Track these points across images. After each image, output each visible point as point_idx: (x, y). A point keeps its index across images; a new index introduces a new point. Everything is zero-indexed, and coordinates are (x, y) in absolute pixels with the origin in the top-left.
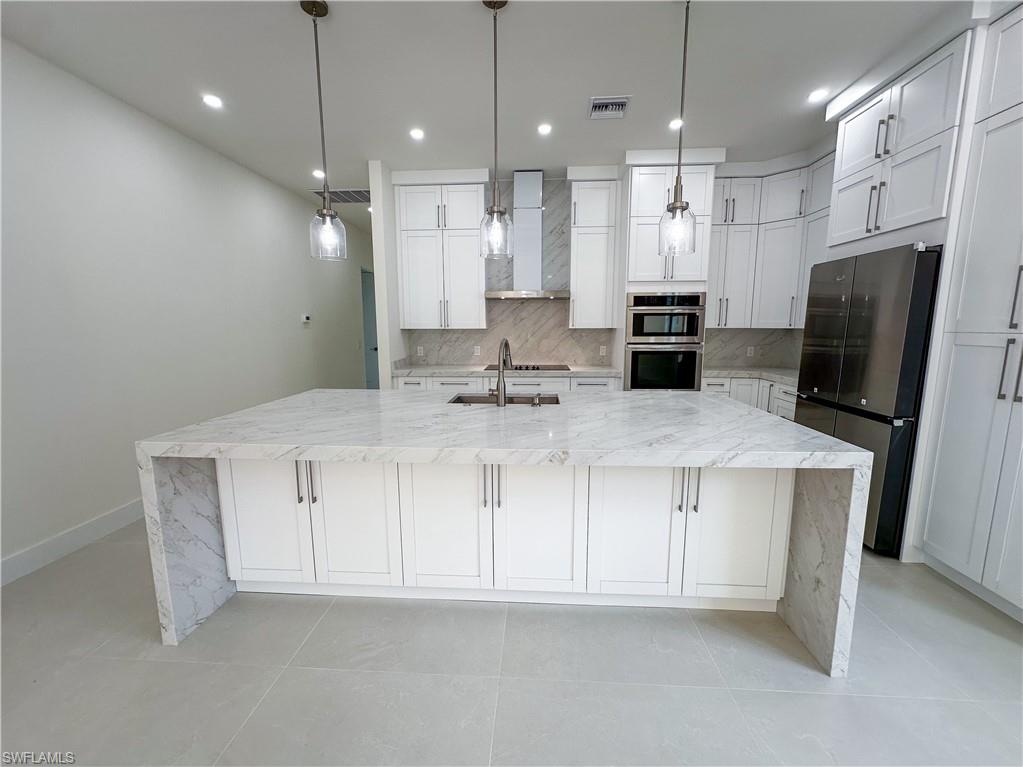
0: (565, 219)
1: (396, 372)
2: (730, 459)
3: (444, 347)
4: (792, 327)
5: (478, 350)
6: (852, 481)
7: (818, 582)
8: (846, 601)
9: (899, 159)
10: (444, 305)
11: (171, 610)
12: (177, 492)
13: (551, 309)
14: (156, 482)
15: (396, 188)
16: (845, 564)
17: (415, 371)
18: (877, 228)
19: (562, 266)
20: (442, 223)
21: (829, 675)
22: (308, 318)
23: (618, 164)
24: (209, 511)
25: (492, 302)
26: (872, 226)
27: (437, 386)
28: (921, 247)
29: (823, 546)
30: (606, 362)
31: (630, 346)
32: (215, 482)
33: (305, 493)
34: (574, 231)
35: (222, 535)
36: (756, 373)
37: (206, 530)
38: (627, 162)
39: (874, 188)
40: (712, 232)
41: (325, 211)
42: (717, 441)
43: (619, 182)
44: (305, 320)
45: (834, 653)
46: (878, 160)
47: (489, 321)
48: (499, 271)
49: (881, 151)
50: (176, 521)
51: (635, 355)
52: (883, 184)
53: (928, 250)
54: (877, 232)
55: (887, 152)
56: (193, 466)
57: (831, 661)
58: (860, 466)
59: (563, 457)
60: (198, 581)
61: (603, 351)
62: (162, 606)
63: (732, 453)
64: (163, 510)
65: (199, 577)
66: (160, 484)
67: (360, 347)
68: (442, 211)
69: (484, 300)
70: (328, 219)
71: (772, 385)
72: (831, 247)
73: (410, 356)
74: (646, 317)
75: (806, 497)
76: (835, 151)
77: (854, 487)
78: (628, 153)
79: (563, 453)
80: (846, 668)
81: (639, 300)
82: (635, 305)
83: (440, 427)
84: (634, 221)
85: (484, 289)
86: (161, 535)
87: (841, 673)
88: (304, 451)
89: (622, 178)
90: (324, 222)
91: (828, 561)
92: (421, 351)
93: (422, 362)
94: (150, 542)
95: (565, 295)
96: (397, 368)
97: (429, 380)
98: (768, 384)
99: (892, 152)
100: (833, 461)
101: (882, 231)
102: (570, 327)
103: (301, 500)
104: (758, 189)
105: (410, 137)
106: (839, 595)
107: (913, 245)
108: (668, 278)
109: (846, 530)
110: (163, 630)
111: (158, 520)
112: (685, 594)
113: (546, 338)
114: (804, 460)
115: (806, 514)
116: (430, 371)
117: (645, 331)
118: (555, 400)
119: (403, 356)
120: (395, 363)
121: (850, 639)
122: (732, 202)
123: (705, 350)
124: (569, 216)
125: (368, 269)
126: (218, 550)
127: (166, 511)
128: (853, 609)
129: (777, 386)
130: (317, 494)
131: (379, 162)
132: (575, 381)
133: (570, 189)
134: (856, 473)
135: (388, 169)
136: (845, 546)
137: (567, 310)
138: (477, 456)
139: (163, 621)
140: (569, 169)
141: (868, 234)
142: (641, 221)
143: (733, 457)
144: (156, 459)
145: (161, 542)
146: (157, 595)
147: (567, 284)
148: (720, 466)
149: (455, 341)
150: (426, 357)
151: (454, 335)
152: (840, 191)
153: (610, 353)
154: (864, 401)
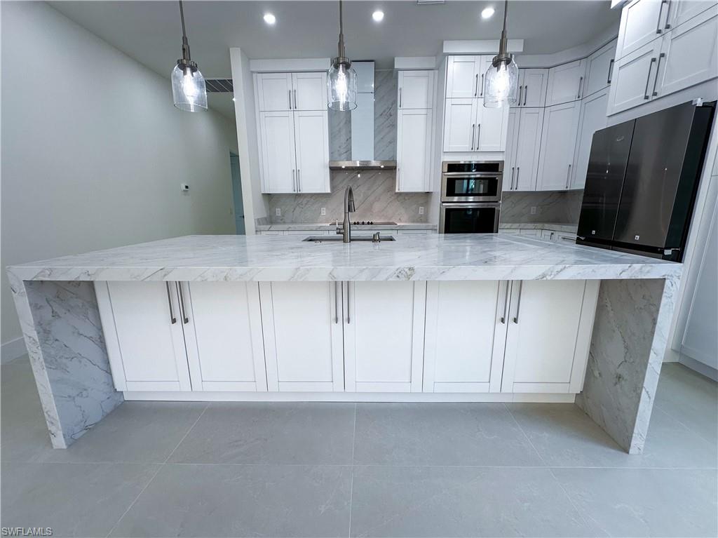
0: (392, 104)
1: (259, 227)
2: (558, 272)
3: (297, 208)
4: (568, 189)
5: (324, 212)
6: (663, 289)
7: (619, 378)
8: (647, 392)
9: (679, 31)
10: (296, 173)
11: (58, 418)
12: (55, 314)
13: (381, 177)
14: (31, 305)
15: (254, 75)
16: (650, 361)
17: (274, 227)
18: (655, 94)
19: (390, 143)
20: (293, 106)
21: (628, 453)
22: (187, 187)
23: (435, 56)
24: (92, 332)
25: (334, 170)
26: (650, 93)
28: (699, 103)
29: (626, 347)
30: (424, 219)
31: (444, 204)
32: (96, 307)
33: (177, 315)
34: (399, 112)
35: (107, 354)
36: (539, 225)
37: (89, 349)
38: (444, 51)
39: (654, 60)
40: (510, 113)
41: (185, 61)
42: (542, 259)
43: (437, 72)
44: (184, 188)
45: (634, 435)
46: (659, 35)
47: (333, 187)
48: (340, 147)
49: (662, 27)
50: (57, 340)
51: (448, 211)
52: (662, 55)
53: (705, 106)
54: (655, 97)
55: (668, 27)
56: (70, 292)
57: (631, 441)
58: (671, 276)
59: (409, 273)
60: (84, 392)
61: (421, 211)
62: (49, 416)
63: (561, 267)
64: (41, 330)
65: (85, 390)
66: (35, 307)
67: (231, 213)
68: (292, 95)
69: (328, 170)
70: (188, 71)
71: (552, 234)
72: (609, 117)
73: (270, 216)
74: (457, 181)
75: (609, 308)
76: (617, 37)
77: (664, 294)
78: (445, 43)
79: (410, 269)
80: (642, 447)
81: (452, 167)
82: (449, 171)
83: (296, 254)
84: (448, 102)
85: (328, 160)
86: (41, 352)
87: (637, 451)
88: (169, 273)
89: (438, 68)
90: (185, 73)
91: (632, 360)
92: (278, 212)
93: (279, 221)
94: (31, 359)
95: (392, 164)
96: (259, 224)
98: (549, 233)
99: (673, 26)
100: (648, 272)
101: (659, 96)
102: (397, 191)
103: (174, 321)
104: (546, 77)
105: (263, 21)
106: (642, 387)
107: (692, 101)
108: (475, 150)
109: (653, 333)
110: (52, 436)
111: (38, 340)
112: (503, 391)
113: (377, 201)
114: (623, 271)
115: (609, 322)
116: (286, 226)
117: (456, 192)
118: (391, 239)
119: (265, 215)
120: (258, 219)
121: (648, 424)
122: (525, 89)
123: (502, 208)
124: (395, 102)
125: (234, 152)
126: (102, 365)
127: (45, 332)
128: (653, 399)
129: (556, 234)
130: (189, 315)
131: (239, 49)
132: (401, 232)
133: (396, 78)
134: (667, 282)
135: (248, 57)
136: (651, 345)
137: (394, 179)
138: (330, 273)
139: (52, 428)
140: (396, 59)
141: (647, 101)
142: (454, 101)
143: (561, 270)
144: (29, 284)
145: (42, 359)
146: (43, 406)
147: (394, 156)
148: (549, 278)
149: (306, 204)
150: (283, 216)
151: (305, 200)
152: (620, 68)
153: (427, 212)
154: (637, 237)
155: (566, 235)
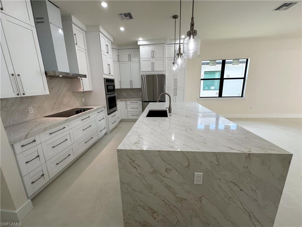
5: (31, 111)
30: (85, 104)
31: (108, 96)
34: (76, 47)
38: (100, 30)
39: (152, 63)
40: (113, 63)
61: (83, 100)
74: (108, 86)
78: (100, 26)
82: (106, 82)
84: (102, 52)
99: (154, 57)
108: (110, 74)
132: (97, 112)
140: (72, 16)
152: (143, 61)
153: (85, 100)
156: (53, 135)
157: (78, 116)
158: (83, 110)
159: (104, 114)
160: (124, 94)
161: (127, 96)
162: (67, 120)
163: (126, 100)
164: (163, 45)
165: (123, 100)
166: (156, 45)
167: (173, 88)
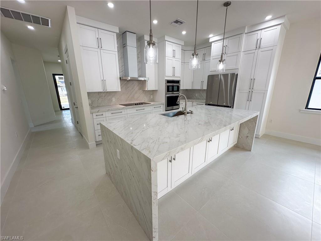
1: (92, 111)
5: (114, 100)
7: (247, 137)
9: (228, 55)
10: (104, 81)
20: (100, 47)
21: (251, 151)
27: (110, 115)
28: (236, 74)
29: (249, 130)
31: (167, 95)
38: (165, 39)
40: (181, 64)
51: (168, 97)
52: (225, 60)
55: (225, 53)
62: (154, 229)
68: (99, 41)
74: (170, 87)
78: (165, 36)
81: (168, 82)
84: (166, 58)
91: (251, 132)
97: (107, 113)
102: (147, 90)
108: (174, 76)
110: (154, 239)
113: (136, 94)
116: (107, 109)
117: (170, 90)
129: (194, 103)
131: (74, 8)
132: (153, 107)
139: (154, 235)
140: (145, 35)
142: (168, 58)
146: (153, 225)
149: (104, 96)
150: (92, 103)
151: (104, 94)
152: (213, 59)
153: (153, 97)
154: (224, 104)
155: (197, 103)
156: (113, 115)
157: (134, 107)
158: (141, 104)
159: (162, 110)
160: (197, 95)
161: (200, 97)
162: (124, 108)
163: (193, 101)
164: (239, 36)
165: (190, 100)
166: (229, 38)
167: (248, 91)
